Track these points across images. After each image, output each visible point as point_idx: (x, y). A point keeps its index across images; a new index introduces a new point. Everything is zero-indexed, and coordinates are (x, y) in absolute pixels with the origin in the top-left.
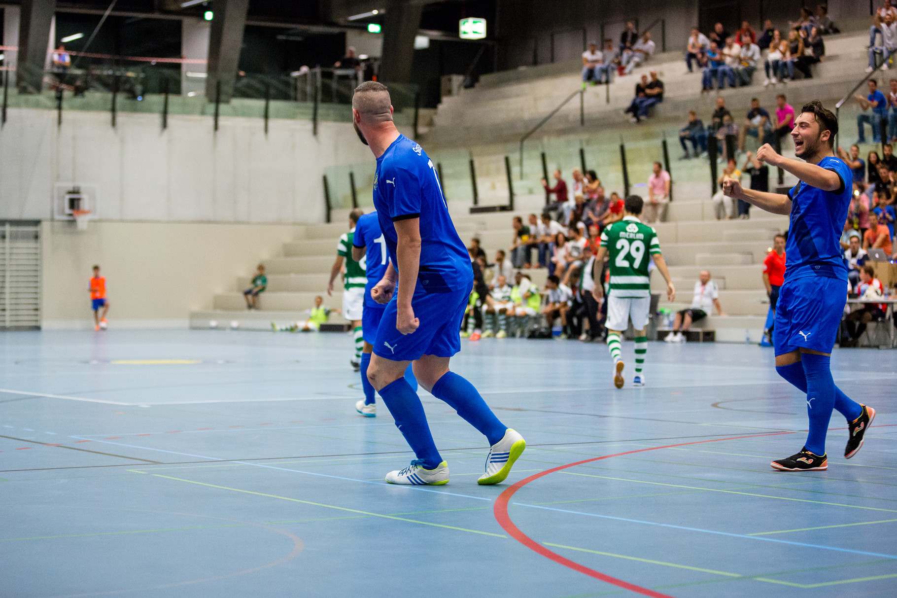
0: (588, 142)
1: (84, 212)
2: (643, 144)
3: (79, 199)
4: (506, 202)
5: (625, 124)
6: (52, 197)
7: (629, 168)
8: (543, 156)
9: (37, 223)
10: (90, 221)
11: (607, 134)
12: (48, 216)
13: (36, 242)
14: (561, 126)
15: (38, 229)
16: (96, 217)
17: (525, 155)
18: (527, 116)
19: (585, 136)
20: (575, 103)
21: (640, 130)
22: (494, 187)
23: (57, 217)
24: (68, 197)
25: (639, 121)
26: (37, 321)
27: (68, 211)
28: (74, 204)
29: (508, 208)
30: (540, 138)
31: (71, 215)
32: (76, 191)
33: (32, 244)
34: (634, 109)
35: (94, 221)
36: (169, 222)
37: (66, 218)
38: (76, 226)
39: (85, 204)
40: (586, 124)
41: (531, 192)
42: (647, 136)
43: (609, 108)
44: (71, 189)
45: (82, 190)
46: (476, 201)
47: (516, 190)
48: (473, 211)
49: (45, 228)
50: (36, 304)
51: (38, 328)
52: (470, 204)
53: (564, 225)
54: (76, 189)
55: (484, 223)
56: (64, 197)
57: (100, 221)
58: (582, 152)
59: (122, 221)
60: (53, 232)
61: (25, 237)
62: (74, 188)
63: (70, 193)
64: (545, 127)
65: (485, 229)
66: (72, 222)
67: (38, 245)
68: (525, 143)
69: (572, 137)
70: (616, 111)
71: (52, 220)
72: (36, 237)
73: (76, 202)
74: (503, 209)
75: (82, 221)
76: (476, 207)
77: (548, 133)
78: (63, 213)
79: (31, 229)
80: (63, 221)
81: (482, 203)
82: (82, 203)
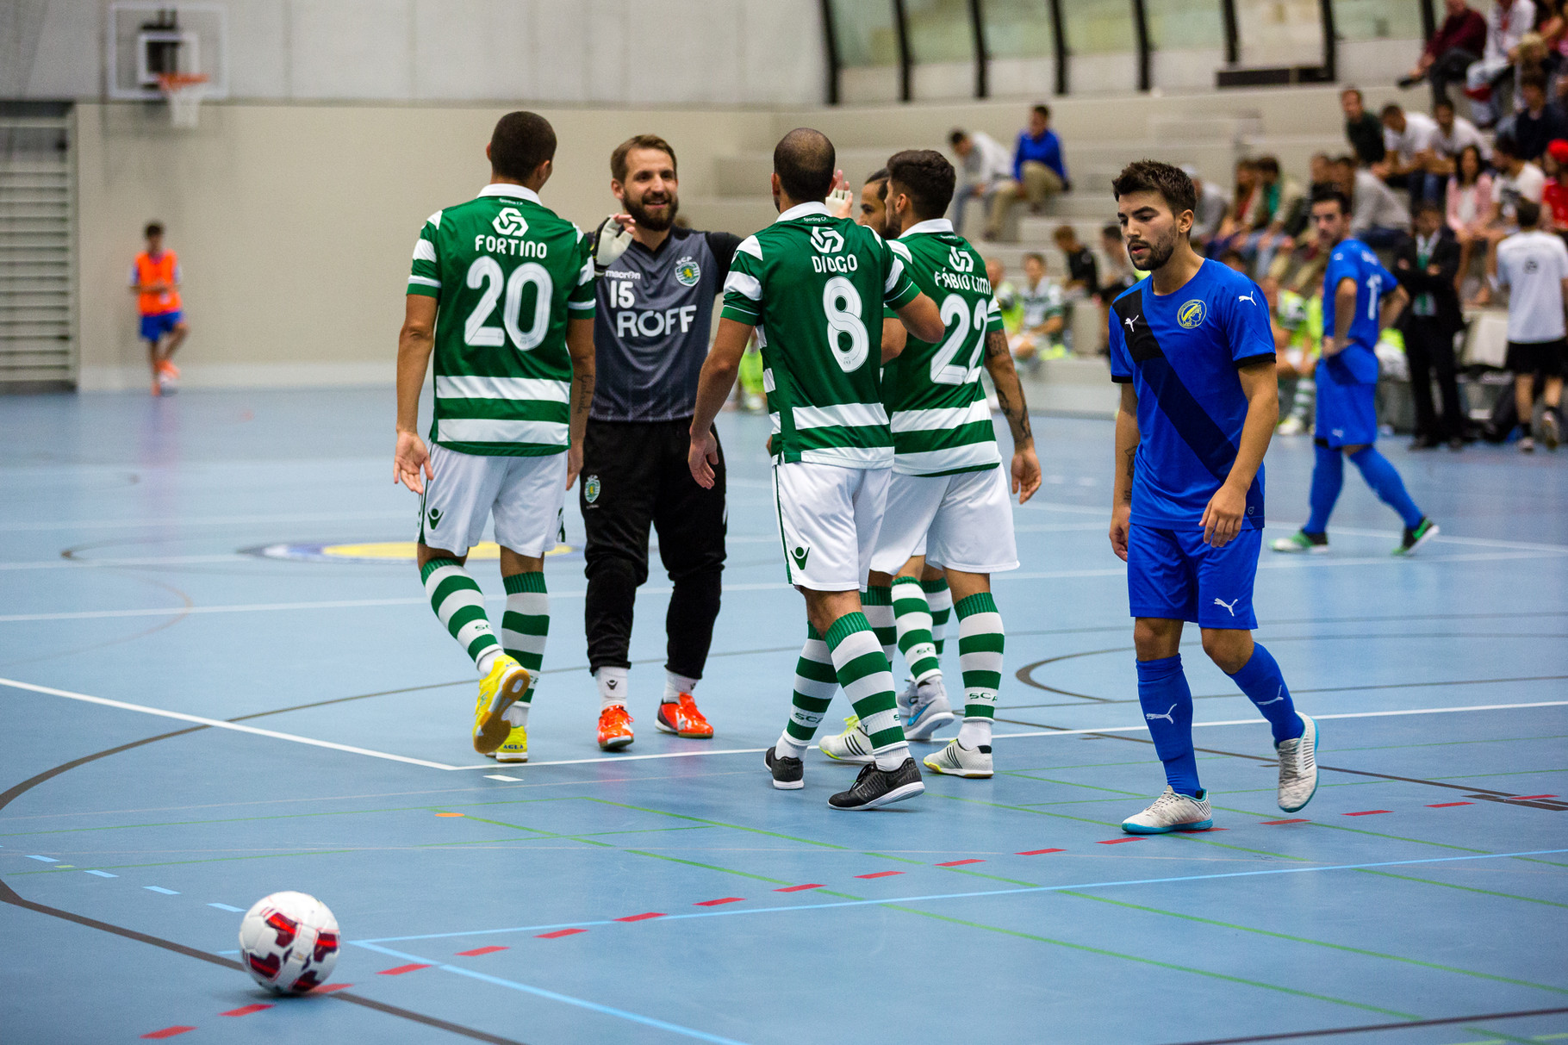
1: (189, 81)
3: (174, 45)
4: (1313, 55)
6: (103, 39)
9: (62, 107)
10: (205, 103)
12: (93, 90)
13: (63, 160)
15: (67, 123)
16: (222, 92)
22: (1279, 16)
23: (115, 92)
24: (144, 38)
26: (65, 367)
27: (144, 76)
28: (161, 56)
29: (1319, 75)
31: (152, 87)
32: (165, 23)
33: (51, 166)
35: (217, 103)
36: (413, 104)
37: (139, 95)
38: (168, 116)
39: (191, 59)
41: (1382, 30)
44: (154, 18)
45: (181, 21)
46: (1233, 53)
47: (1343, 26)
48: (1228, 80)
49: (86, 119)
50: (63, 323)
51: (67, 388)
52: (1217, 60)
54: (168, 18)
55: (1255, 115)
56: (133, 41)
57: (232, 101)
59: (289, 101)
60: (106, 133)
61: (30, 145)
62: (162, 13)
63: (148, 27)
65: (1260, 131)
66: (157, 106)
67: (68, 168)
71: (104, 100)
72: (62, 146)
73: (167, 52)
74: (1307, 76)
75: (185, 104)
76: (1235, 69)
78: (131, 81)
79: (48, 124)
80: (133, 102)
81: (1252, 59)
82: (181, 53)
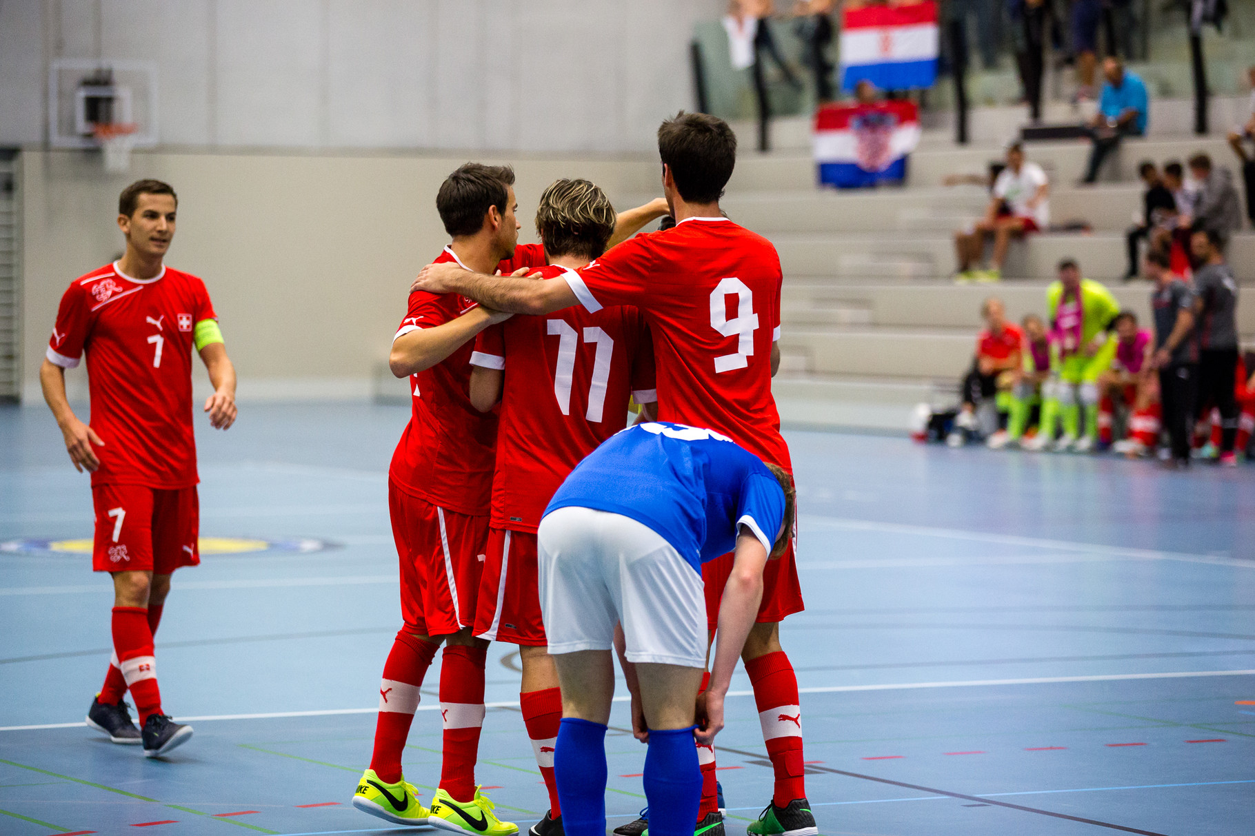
1: (123, 131)
3: (109, 100)
6: (46, 93)
9: (9, 153)
10: (135, 151)
12: (36, 136)
13: (10, 198)
15: (14, 166)
16: (151, 140)
23: (56, 139)
24: (82, 94)
26: (9, 384)
27: (82, 125)
28: (98, 109)
31: (89, 136)
32: (102, 80)
35: (147, 151)
36: (326, 152)
37: (77, 143)
38: (102, 163)
39: (125, 108)
44: (90, 75)
45: (116, 77)
49: (30, 165)
50: (9, 345)
51: (11, 401)
54: (104, 75)
56: (72, 94)
57: (161, 149)
59: (213, 149)
60: (48, 174)
62: (98, 70)
63: (87, 83)
66: (93, 153)
67: (15, 206)
71: (46, 147)
72: (9, 187)
73: (102, 107)
75: (118, 151)
78: (71, 131)
80: (73, 151)
82: (116, 107)
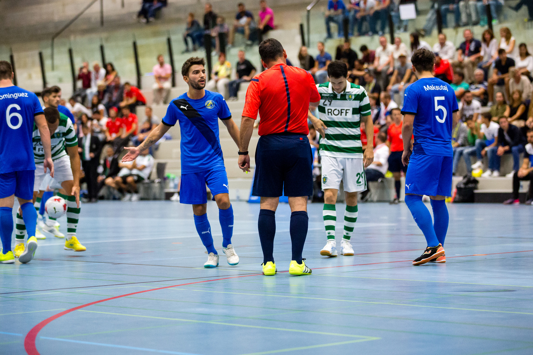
0: (107, 40)
2: (152, 41)
4: (40, 89)
5: (137, 25)
7: (141, 60)
8: (70, 52)
11: (121, 33)
14: (84, 27)
17: (55, 51)
18: (56, 18)
19: (104, 35)
20: (96, 7)
21: (149, 30)
22: (30, 77)
25: (148, 22)
30: (68, 37)
34: (144, 13)
40: (105, 24)
41: (61, 81)
42: (156, 34)
43: (124, 11)
47: (49, 80)
53: (87, 108)
58: (102, 48)
64: (72, 27)
68: (56, 40)
69: (94, 36)
70: (130, 14)
77: (74, 32)
